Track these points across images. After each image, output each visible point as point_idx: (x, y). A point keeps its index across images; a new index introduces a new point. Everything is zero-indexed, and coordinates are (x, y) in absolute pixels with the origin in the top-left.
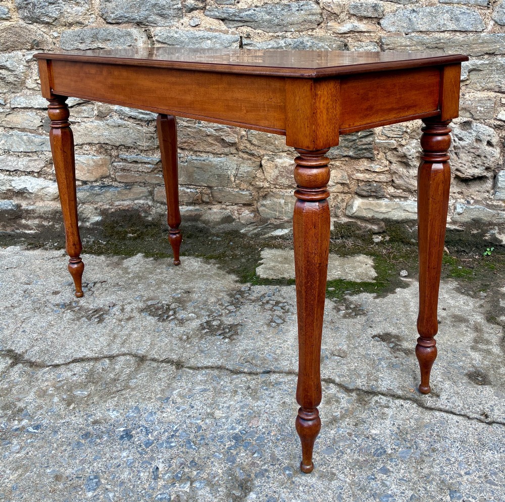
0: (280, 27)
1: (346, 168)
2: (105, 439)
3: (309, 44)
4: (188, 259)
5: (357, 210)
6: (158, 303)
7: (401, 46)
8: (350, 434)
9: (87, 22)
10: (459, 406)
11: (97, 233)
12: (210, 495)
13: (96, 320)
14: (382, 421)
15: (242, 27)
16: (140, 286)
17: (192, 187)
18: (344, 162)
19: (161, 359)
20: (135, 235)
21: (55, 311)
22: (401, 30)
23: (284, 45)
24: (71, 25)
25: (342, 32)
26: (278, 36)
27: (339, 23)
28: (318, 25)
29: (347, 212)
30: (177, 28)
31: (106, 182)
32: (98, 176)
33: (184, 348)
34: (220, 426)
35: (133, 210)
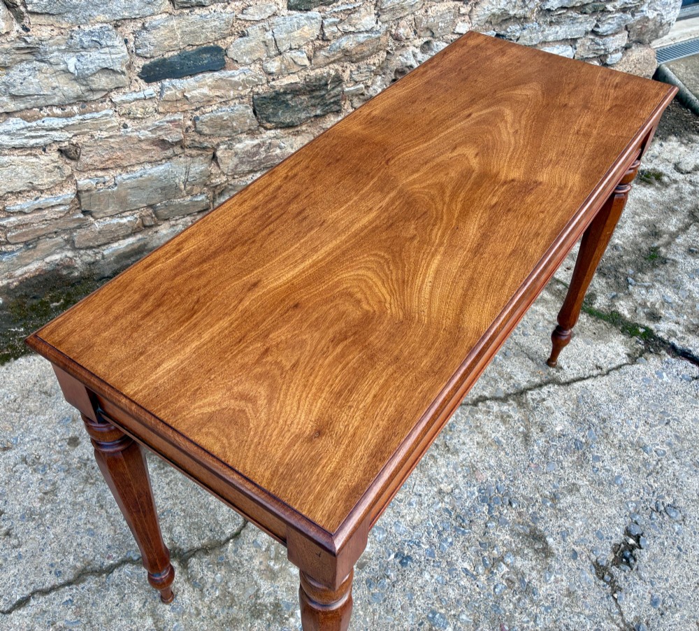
1: (313, 130)
8: (548, 442)
12: (526, 562)
14: (554, 416)
17: (127, 213)
18: (310, 124)
20: (62, 301)
34: (461, 498)
35: (47, 272)
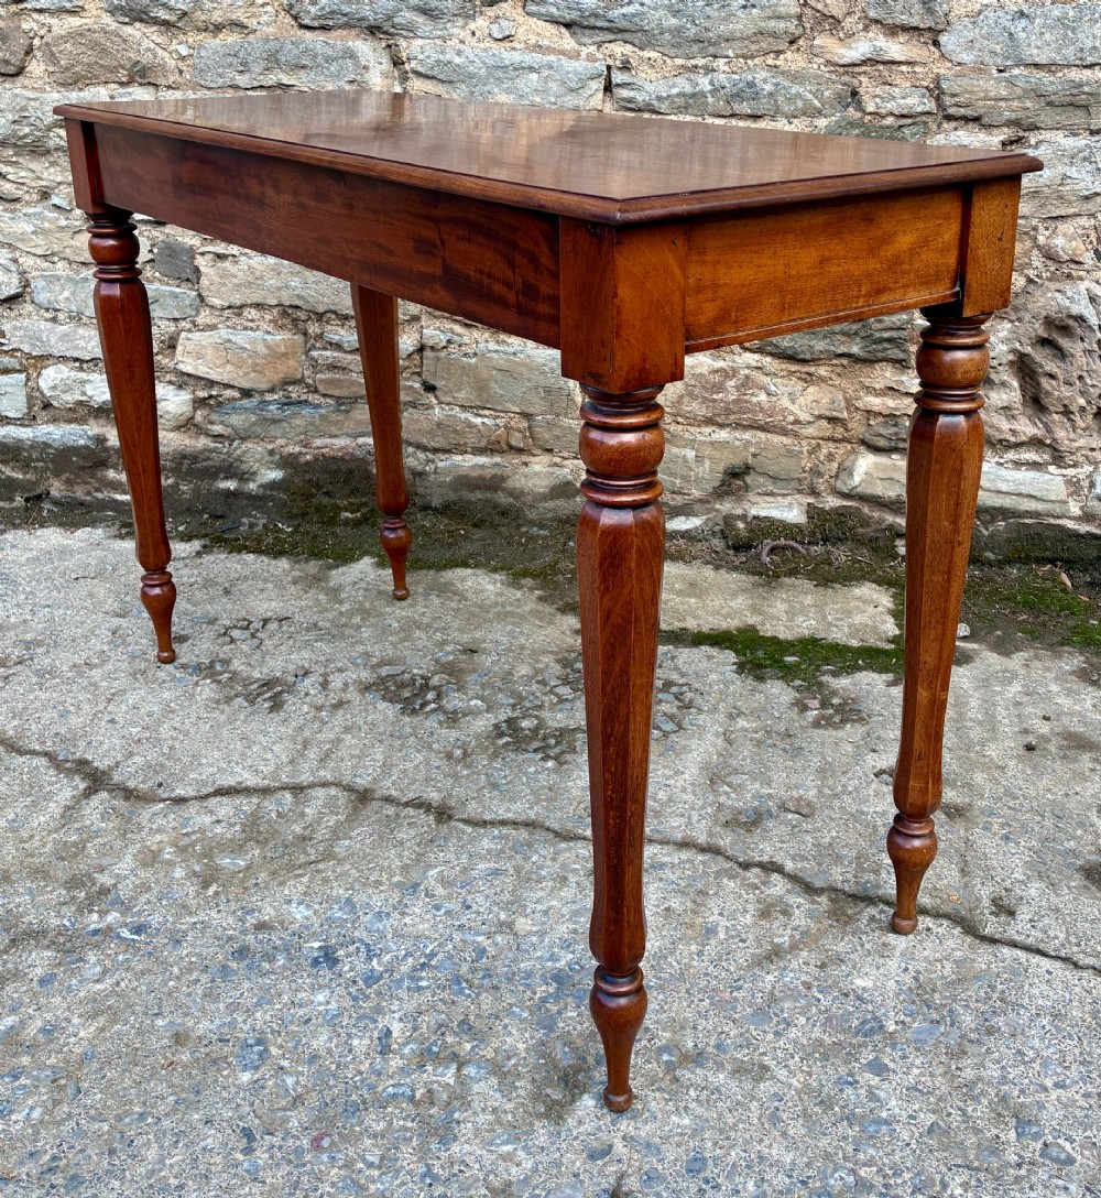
0: (701, 45)
1: (843, 383)
2: (281, 963)
3: (768, 88)
4: (474, 575)
5: (862, 481)
6: (403, 672)
7: (986, 98)
8: (808, 986)
9: (255, 23)
10: (1056, 937)
11: (274, 506)
12: (498, 1095)
13: (266, 705)
14: (881, 961)
15: (612, 45)
16: (366, 633)
17: (487, 412)
18: (839, 370)
19: (405, 800)
20: (358, 515)
21: (179, 681)
22: (987, 60)
23: (709, 88)
24: (218, 28)
25: (846, 60)
26: (696, 67)
27: (840, 39)
28: (792, 42)
29: (839, 485)
30: (462, 42)
31: (295, 392)
32: (276, 378)
33: (456, 776)
34: (527, 951)
35: (354, 458)
